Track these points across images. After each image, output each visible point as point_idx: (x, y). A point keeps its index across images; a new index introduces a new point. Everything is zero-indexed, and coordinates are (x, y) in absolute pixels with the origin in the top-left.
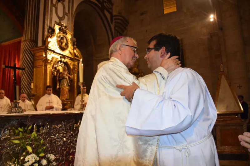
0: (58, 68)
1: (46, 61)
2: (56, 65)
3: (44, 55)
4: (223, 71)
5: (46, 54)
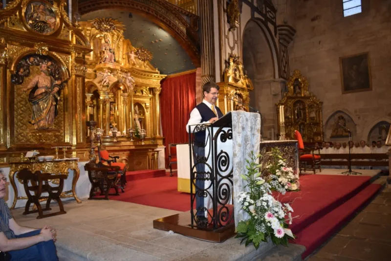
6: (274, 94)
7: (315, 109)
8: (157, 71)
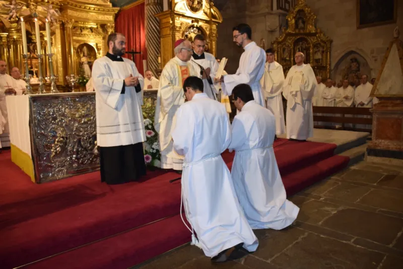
0: (189, 36)
1: (173, 28)
2: (187, 32)
3: (171, 22)
4: (397, 38)
5: (173, 20)
6: (270, 30)
7: (321, 49)
8: (109, 3)
